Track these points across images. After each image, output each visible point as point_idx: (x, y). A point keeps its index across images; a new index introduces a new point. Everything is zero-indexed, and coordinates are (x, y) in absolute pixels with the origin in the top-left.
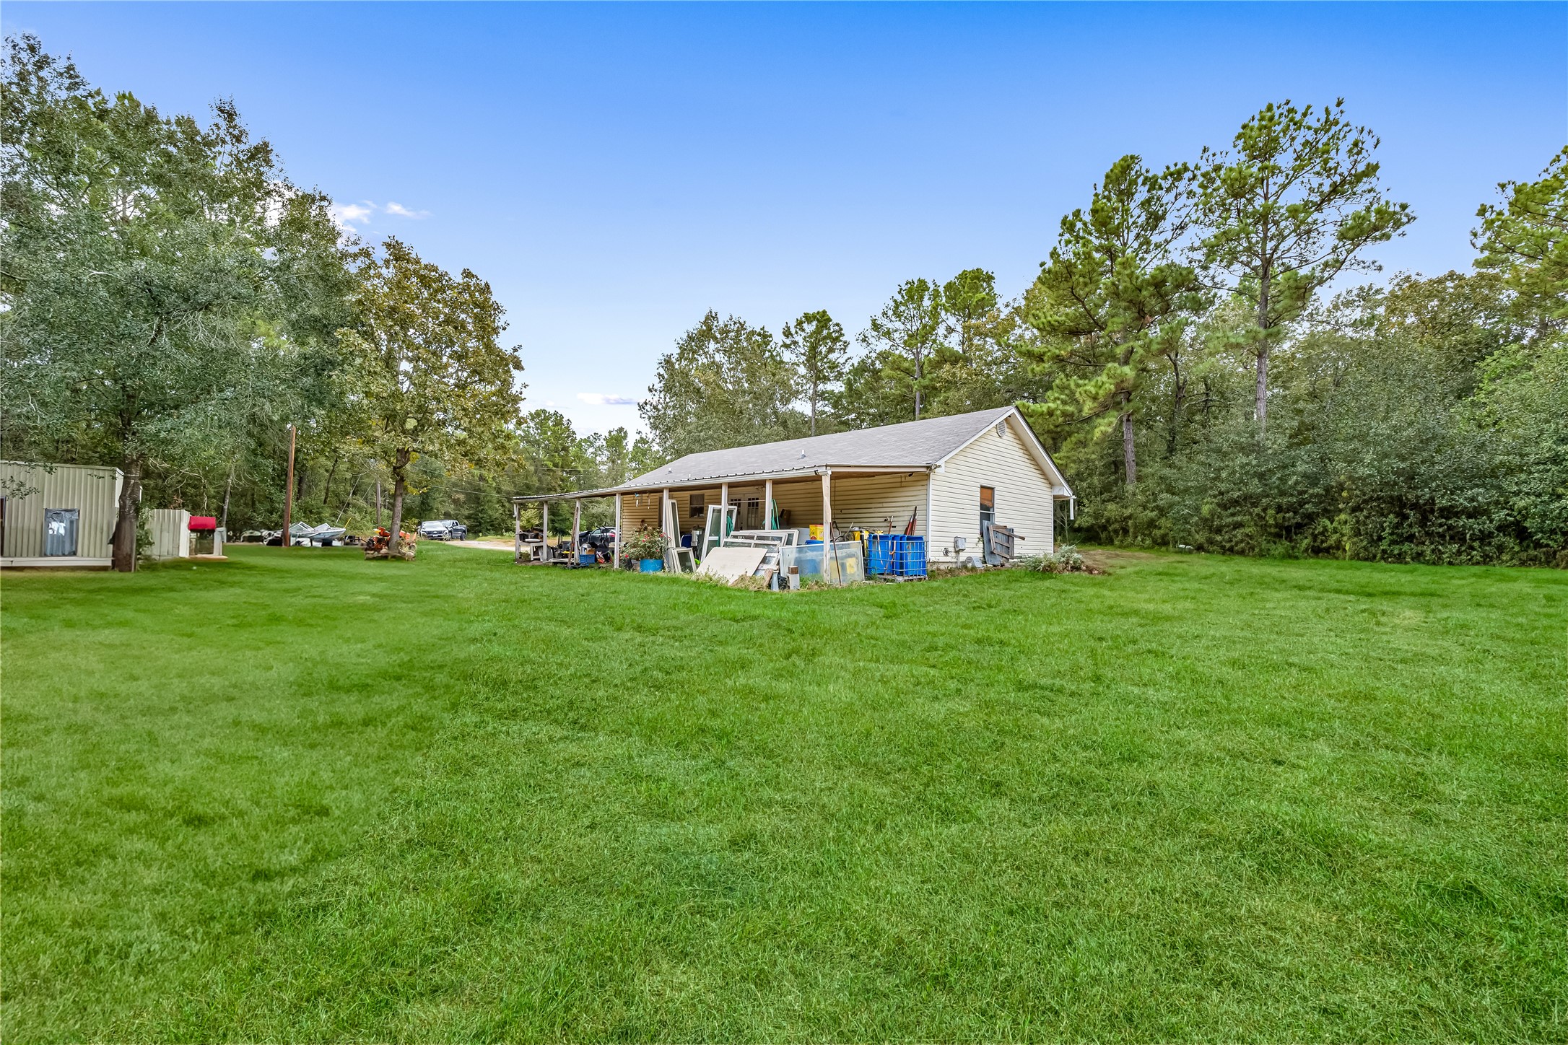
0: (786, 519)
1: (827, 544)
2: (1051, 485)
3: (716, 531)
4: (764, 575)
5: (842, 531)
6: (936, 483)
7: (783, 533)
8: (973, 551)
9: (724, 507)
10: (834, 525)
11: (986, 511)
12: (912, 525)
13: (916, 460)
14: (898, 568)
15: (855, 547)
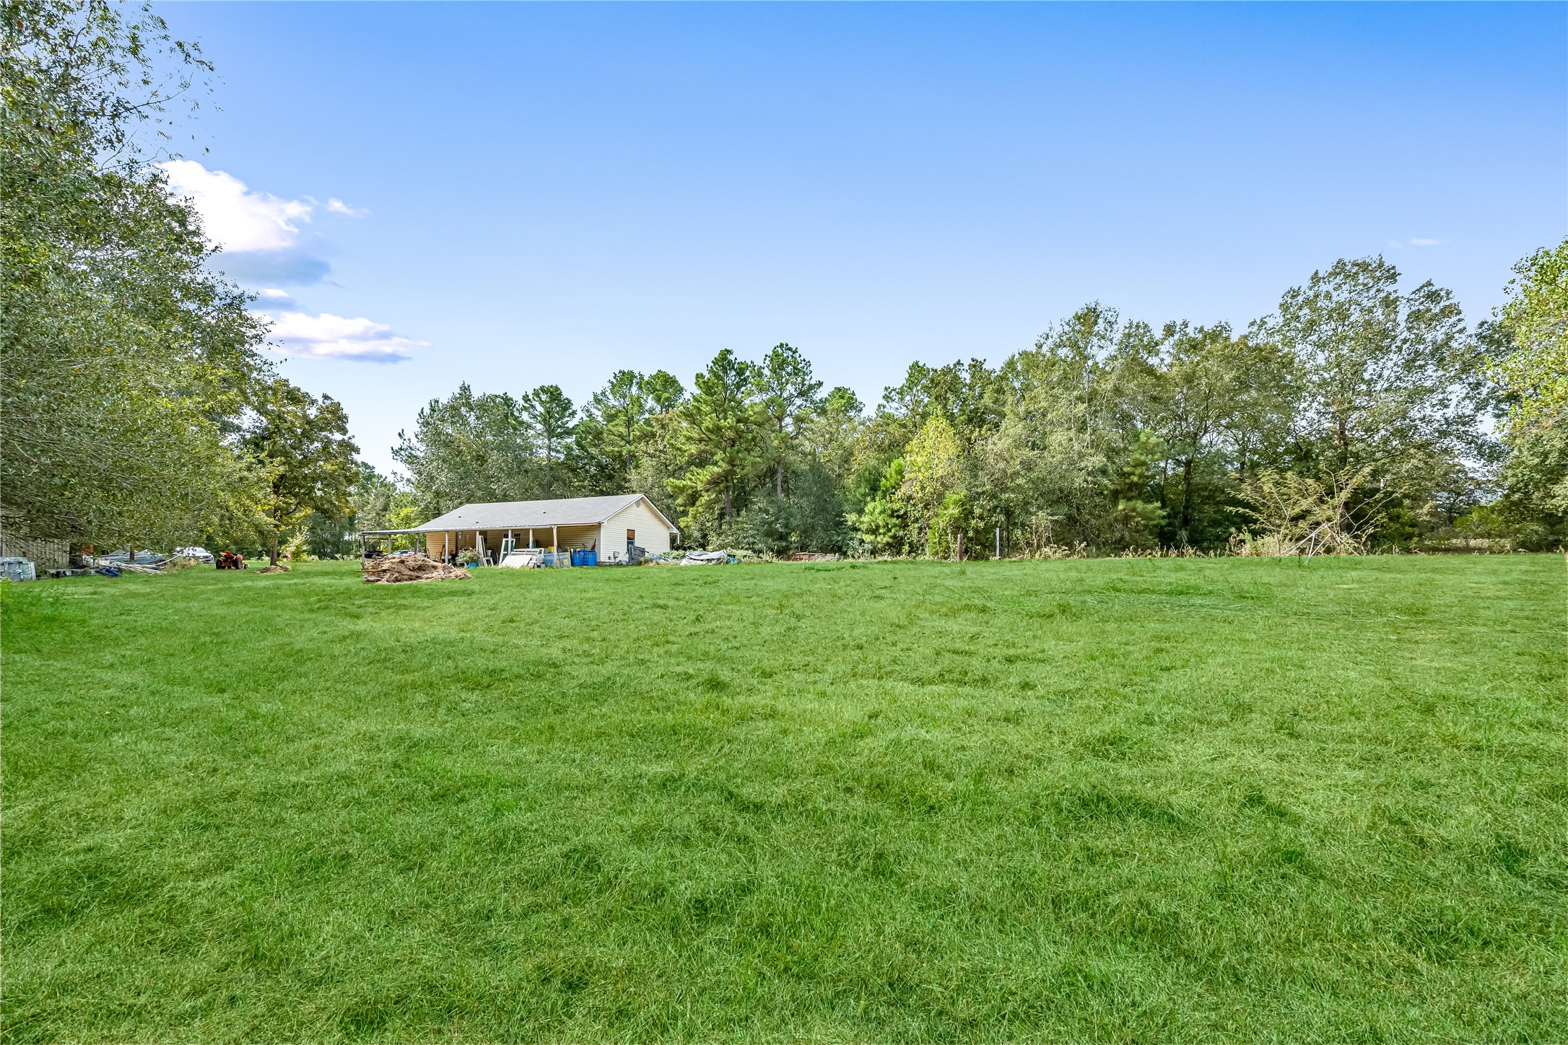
0: (537, 544)
1: (555, 553)
2: (669, 528)
3: (506, 549)
4: (531, 565)
5: (561, 548)
6: (603, 531)
7: (538, 550)
8: (624, 557)
9: (510, 539)
10: (559, 546)
11: (631, 539)
12: (594, 547)
13: (593, 520)
14: (584, 563)
15: (568, 555)
